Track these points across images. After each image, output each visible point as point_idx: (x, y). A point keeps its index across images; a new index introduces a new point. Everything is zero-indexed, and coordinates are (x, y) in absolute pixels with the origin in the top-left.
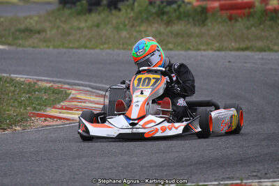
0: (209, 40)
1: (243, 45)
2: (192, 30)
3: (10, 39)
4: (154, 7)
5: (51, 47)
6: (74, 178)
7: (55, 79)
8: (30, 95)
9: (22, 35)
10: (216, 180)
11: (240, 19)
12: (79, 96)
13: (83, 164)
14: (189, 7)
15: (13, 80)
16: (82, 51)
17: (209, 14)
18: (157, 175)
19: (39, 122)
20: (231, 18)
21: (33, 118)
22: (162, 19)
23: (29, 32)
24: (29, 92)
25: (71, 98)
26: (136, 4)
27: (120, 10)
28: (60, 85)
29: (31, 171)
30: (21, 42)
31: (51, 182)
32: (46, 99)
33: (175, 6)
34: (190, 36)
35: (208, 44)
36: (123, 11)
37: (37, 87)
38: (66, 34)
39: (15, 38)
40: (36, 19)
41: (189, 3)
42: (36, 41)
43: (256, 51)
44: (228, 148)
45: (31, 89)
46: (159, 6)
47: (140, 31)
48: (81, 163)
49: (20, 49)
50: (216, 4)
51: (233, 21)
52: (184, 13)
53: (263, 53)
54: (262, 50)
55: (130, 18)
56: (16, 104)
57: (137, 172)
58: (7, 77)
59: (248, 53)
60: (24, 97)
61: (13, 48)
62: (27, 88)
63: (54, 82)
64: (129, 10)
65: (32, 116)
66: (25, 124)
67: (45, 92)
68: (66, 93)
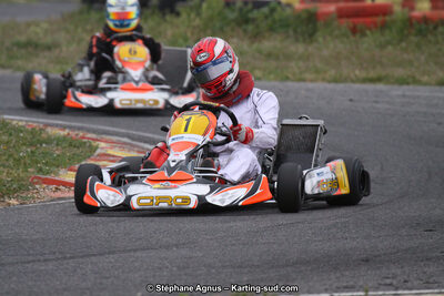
0: (319, 65)
1: (372, 74)
2: (293, 48)
3: (4, 58)
4: (233, 11)
6: (101, 284)
7: (73, 124)
8: (34, 149)
9: (23, 51)
10: (326, 290)
11: (368, 32)
12: (111, 152)
13: (116, 262)
14: (288, 11)
15: (7, 124)
17: (320, 23)
19: (47, 192)
20: (354, 31)
21: (37, 186)
22: (245, 31)
23: (33, 47)
24: (31, 145)
25: (99, 155)
26: (204, 5)
27: (178, 14)
28: (81, 134)
29: (33, 272)
30: (20, 63)
31: (65, 290)
32: (58, 156)
33: (265, 10)
34: (288, 57)
35: (317, 71)
36: (184, 15)
37: (44, 136)
39: (11, 57)
40: (45, 26)
41: (289, 5)
42: (44, 61)
43: (393, 83)
44: (346, 239)
45: (35, 138)
46: (241, 10)
48: (113, 260)
49: (18, 74)
50: (332, 8)
51: (358, 35)
52: (280, 20)
53: (405, 87)
54: (402, 82)
55: (194, 27)
56: (12, 160)
57: (200, 275)
59: (380, 86)
60: (24, 152)
61: (8, 72)
62: (29, 137)
63: (70, 128)
64: (193, 15)
65: (37, 183)
66: (24, 195)
67: (57, 145)
68: (90, 146)
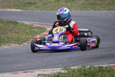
0: (104, 6)
2: (97, 2)
3: (22, 7)
5: (39, 10)
6: (48, 64)
8: (30, 30)
9: (27, 5)
10: (107, 64)
13: (52, 58)
15: (23, 24)
16: (52, 11)
18: (82, 62)
23: (30, 4)
24: (30, 29)
25: (47, 31)
28: (43, 26)
29: (31, 62)
30: (27, 8)
31: (39, 66)
32: (37, 32)
35: (104, 8)
37: (33, 26)
38: (45, 4)
39: (24, 6)
42: (33, 7)
44: (112, 51)
45: (31, 27)
47: (76, 3)
48: (51, 58)
49: (26, 11)
56: (25, 34)
57: (74, 61)
58: (21, 23)
60: (28, 31)
61: (23, 10)
62: (29, 27)
63: (40, 24)
65: (31, 39)
66: (28, 42)
67: (37, 29)
68: (45, 29)
